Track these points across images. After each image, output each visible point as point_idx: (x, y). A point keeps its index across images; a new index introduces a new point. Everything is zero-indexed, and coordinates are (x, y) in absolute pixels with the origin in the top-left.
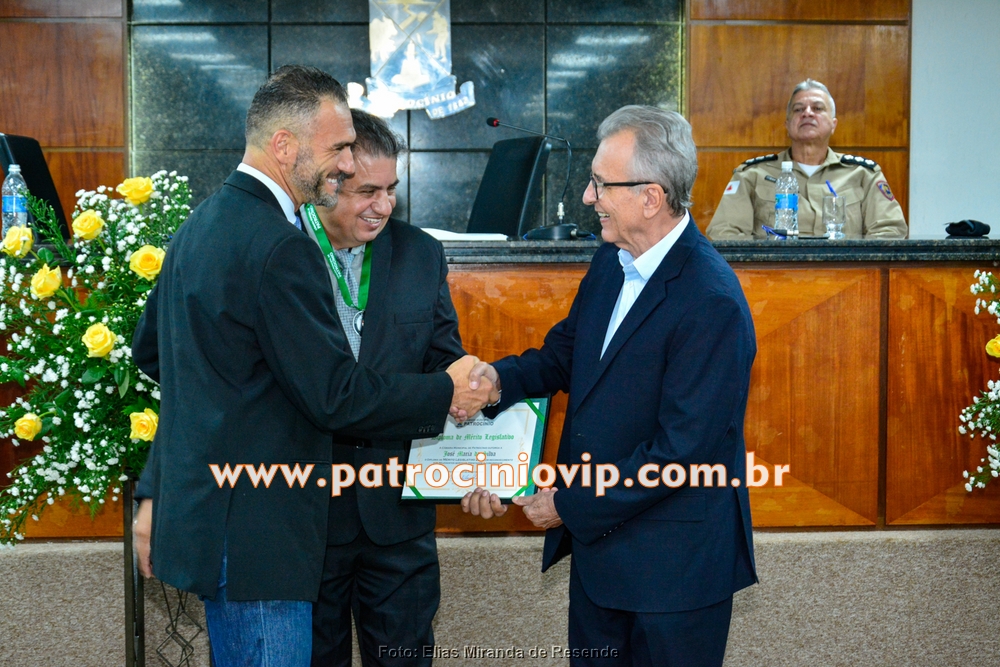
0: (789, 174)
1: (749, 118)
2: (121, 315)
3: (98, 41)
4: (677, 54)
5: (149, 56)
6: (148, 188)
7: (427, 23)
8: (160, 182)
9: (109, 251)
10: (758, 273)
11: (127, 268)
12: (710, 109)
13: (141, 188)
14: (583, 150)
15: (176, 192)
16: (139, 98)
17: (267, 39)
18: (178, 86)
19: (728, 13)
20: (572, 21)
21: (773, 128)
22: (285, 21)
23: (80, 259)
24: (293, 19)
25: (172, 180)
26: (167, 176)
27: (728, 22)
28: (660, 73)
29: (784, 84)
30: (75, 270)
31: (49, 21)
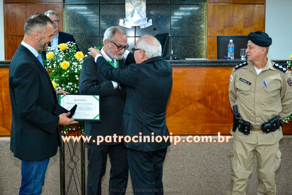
0: (232, 43)
1: (223, 28)
2: (58, 79)
3: (56, 9)
4: (204, 12)
5: (69, 12)
6: (65, 46)
7: (140, 4)
8: (69, 44)
9: (55, 62)
10: (223, 69)
11: (60, 67)
12: (213, 26)
13: (64, 46)
14: (180, 37)
15: (72, 47)
16: (66, 23)
17: (99, 8)
18: (76, 20)
19: (218, 1)
20: (177, 3)
21: (229, 31)
22: (103, 3)
23: (48, 64)
24: (105, 3)
25: (72, 44)
26: (70, 43)
27: (218, 4)
28: (200, 17)
29: (232, 20)
30: (47, 67)
31: (44, 3)
